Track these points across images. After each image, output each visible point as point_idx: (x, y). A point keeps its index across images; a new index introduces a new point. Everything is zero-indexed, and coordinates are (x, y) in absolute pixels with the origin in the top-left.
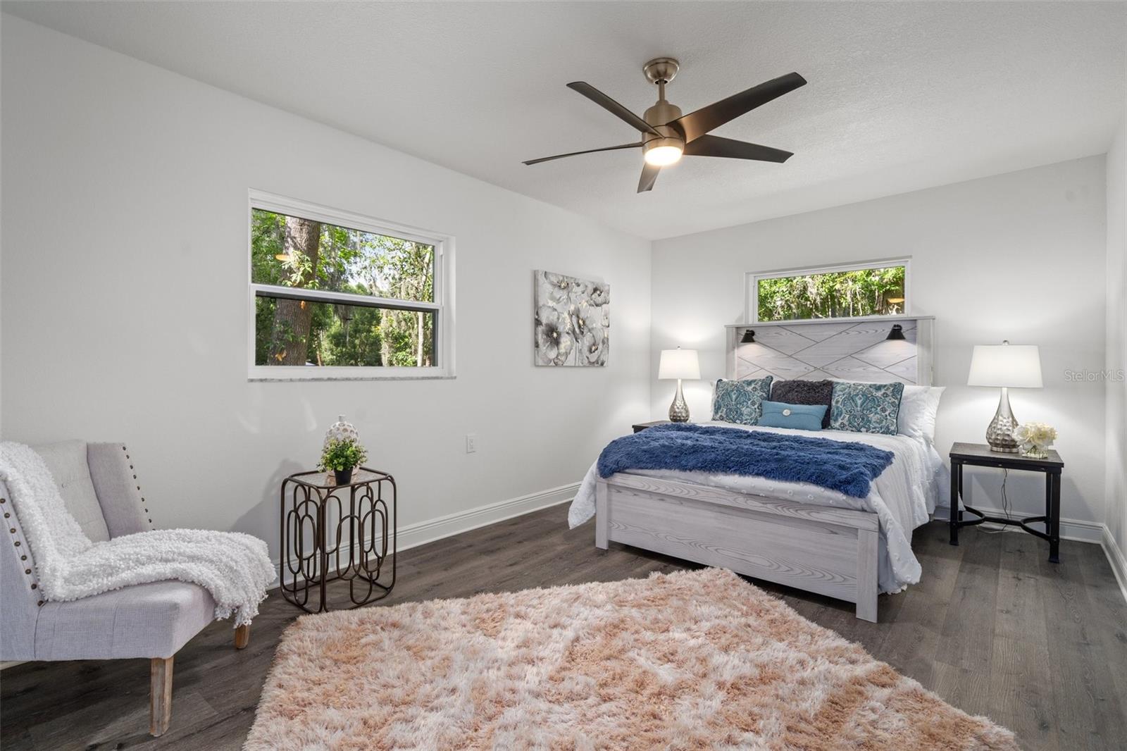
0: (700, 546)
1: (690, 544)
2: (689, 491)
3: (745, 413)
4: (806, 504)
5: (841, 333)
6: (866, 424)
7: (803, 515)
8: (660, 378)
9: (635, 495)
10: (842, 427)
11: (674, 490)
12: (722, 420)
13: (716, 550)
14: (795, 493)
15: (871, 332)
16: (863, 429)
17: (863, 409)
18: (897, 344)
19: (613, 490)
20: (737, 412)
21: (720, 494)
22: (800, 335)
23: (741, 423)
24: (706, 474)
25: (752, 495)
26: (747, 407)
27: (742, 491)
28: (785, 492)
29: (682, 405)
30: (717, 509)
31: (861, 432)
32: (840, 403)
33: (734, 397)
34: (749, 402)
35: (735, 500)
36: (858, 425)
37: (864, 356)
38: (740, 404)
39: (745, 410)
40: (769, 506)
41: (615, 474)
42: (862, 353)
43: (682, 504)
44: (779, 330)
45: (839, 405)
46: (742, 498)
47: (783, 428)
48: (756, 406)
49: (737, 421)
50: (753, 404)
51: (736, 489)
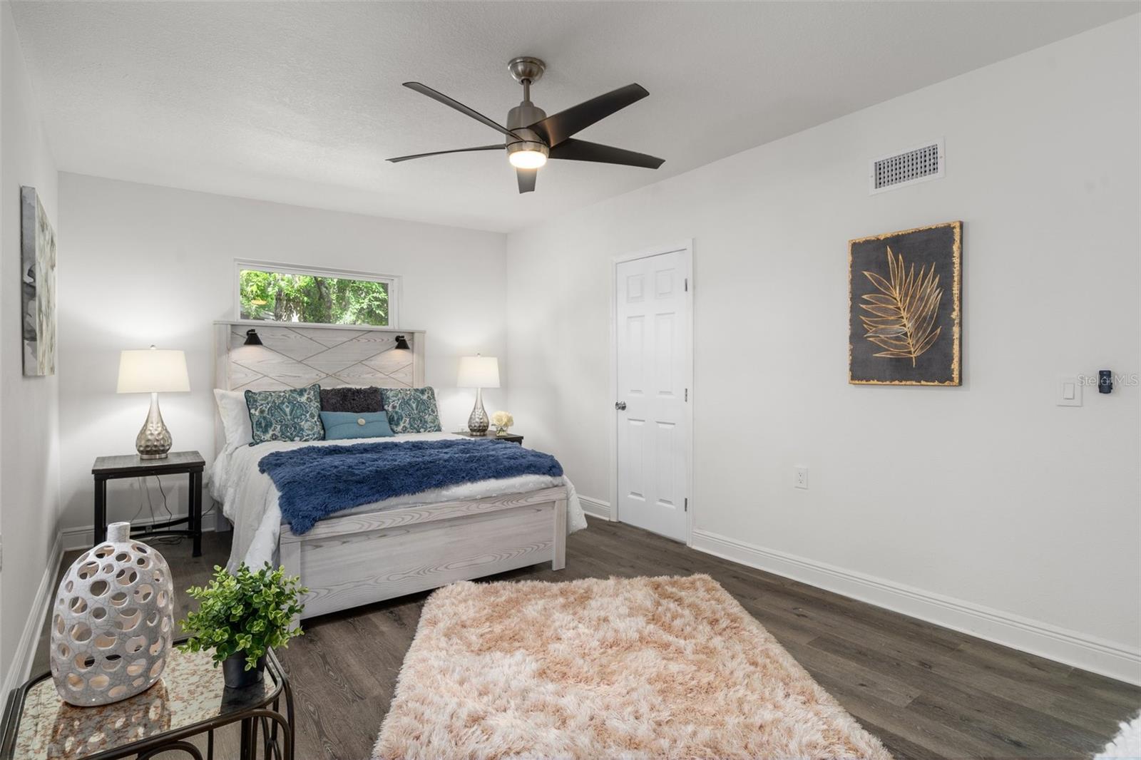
0: (429, 571)
1: (418, 573)
2: (421, 515)
3: (306, 428)
4: (527, 493)
5: (352, 340)
6: (424, 425)
7: (522, 503)
8: (118, 392)
9: (344, 542)
10: (405, 430)
11: (403, 519)
12: (275, 439)
13: (446, 567)
14: (522, 485)
15: (378, 340)
16: (422, 430)
17: (419, 412)
18: (400, 352)
19: (309, 547)
20: (295, 428)
21: (453, 507)
22: (311, 339)
23: (300, 440)
24: (436, 491)
25: (486, 499)
26: (307, 421)
27: (477, 498)
28: (514, 486)
29: (160, 429)
30: (447, 524)
31: (420, 432)
32: (398, 408)
33: (288, 410)
34: (308, 415)
35: (468, 509)
36: (418, 426)
37: (373, 363)
38: (298, 418)
39: (305, 425)
40: (497, 504)
41: (319, 523)
42: (371, 360)
43: (408, 532)
44: (286, 332)
45: (397, 409)
46: (475, 505)
47: (348, 439)
48: (316, 419)
49: (296, 438)
50: (312, 416)
51: (470, 497)
